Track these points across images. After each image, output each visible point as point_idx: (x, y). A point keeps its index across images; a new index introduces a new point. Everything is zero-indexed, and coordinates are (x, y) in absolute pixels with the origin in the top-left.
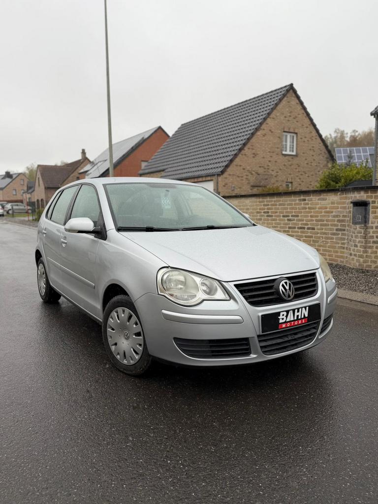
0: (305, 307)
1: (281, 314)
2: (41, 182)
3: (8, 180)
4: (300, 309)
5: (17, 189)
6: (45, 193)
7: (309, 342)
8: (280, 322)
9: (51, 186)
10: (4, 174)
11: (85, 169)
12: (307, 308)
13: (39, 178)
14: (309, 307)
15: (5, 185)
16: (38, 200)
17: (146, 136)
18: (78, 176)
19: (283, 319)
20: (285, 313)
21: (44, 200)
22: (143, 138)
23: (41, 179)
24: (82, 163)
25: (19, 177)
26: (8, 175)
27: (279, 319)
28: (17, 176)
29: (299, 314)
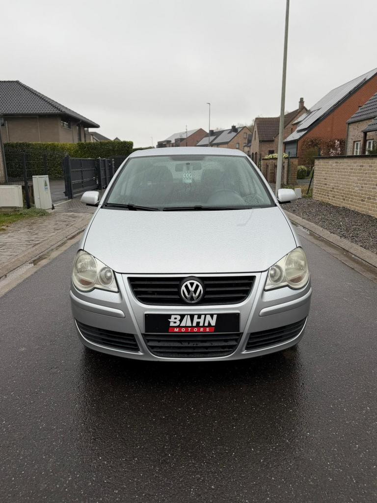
0: (212, 315)
1: (173, 317)
2: (257, 136)
3: (234, 134)
4: (203, 317)
5: (240, 142)
6: (259, 146)
7: (225, 354)
8: (171, 325)
9: (265, 139)
10: (231, 128)
11: (299, 119)
12: (215, 317)
13: (255, 132)
14: (219, 315)
15: (230, 139)
16: (253, 153)
17: (368, 78)
18: (292, 127)
19: (175, 322)
20: (179, 317)
21: (258, 153)
22: (365, 79)
23: (257, 132)
24: (299, 113)
25: (243, 131)
26: (234, 129)
27: (170, 322)
28: (242, 130)
29: (201, 321)
